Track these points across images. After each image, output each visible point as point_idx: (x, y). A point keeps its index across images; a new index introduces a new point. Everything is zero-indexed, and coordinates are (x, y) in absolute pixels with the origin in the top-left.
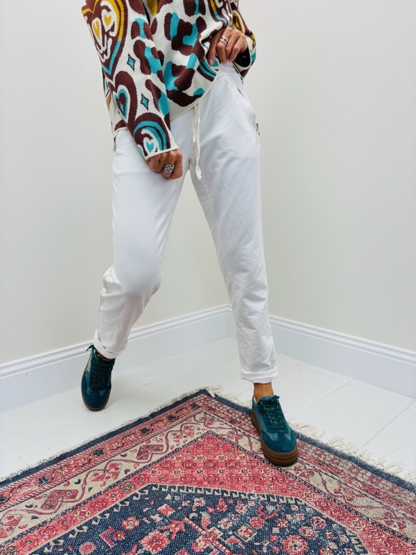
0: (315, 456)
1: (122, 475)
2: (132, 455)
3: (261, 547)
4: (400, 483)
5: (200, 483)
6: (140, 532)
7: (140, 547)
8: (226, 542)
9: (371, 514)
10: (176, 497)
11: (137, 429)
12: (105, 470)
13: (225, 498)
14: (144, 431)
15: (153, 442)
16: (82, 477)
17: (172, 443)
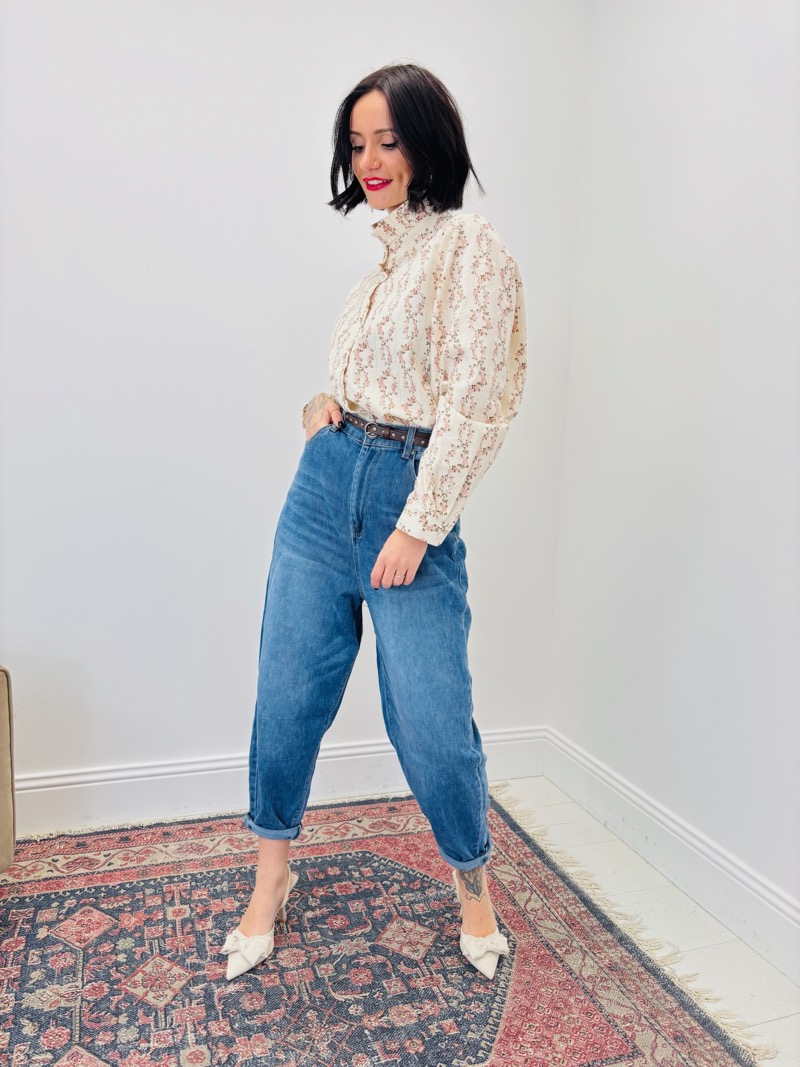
0: (543, 879)
1: (349, 837)
2: (367, 822)
3: (425, 921)
4: (609, 926)
5: (411, 864)
6: (338, 879)
7: (332, 887)
8: (400, 908)
9: (548, 935)
10: (381, 867)
11: (385, 806)
12: (337, 829)
13: (423, 881)
14: (392, 809)
15: (393, 820)
16: (317, 827)
17: (410, 826)
